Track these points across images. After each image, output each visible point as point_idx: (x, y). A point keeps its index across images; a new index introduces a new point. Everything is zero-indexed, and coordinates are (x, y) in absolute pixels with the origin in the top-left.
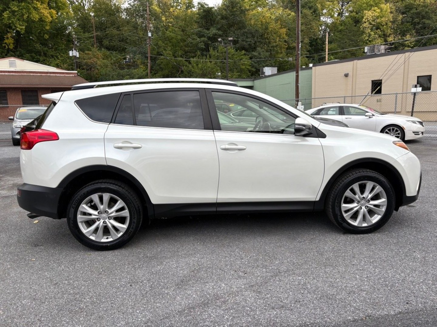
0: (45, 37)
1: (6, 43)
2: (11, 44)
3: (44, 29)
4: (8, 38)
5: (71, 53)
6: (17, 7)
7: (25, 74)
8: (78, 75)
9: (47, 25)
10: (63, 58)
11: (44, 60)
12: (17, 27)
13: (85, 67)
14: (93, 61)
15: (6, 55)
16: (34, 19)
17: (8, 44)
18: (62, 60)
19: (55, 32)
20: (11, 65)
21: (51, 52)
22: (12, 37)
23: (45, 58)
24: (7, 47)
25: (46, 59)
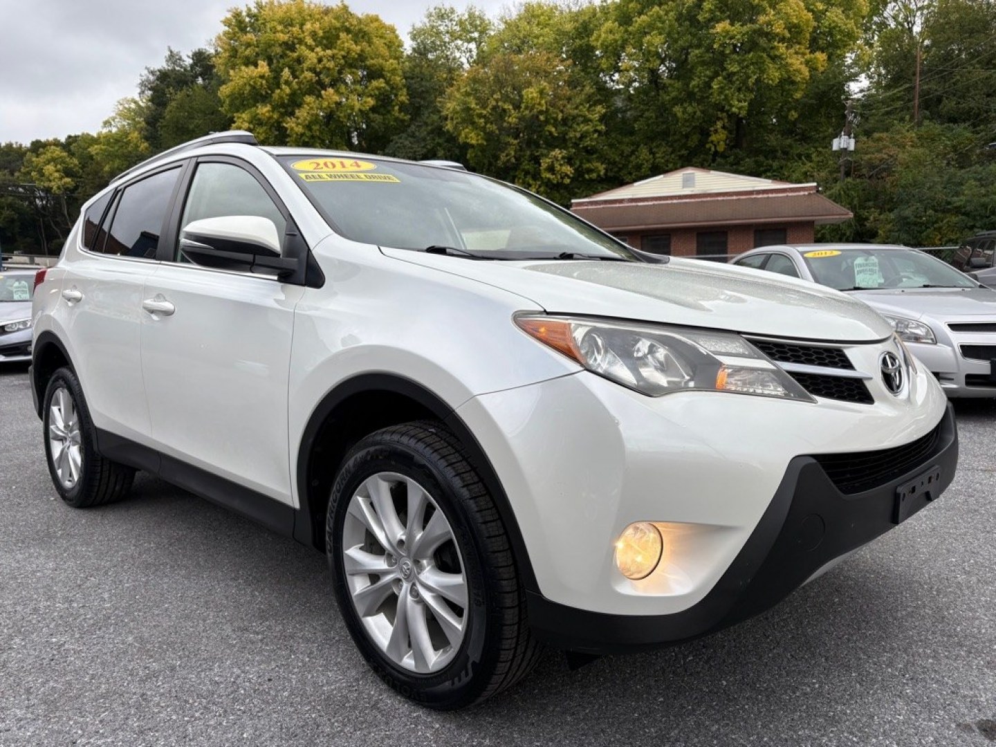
0: (790, 117)
1: (712, 142)
2: (722, 143)
3: (790, 100)
4: (716, 131)
5: (837, 144)
6: (739, 64)
7: (709, 199)
8: (818, 191)
9: (796, 90)
10: (820, 159)
11: (782, 168)
12: (733, 106)
13: (864, 171)
14: (885, 156)
15: (709, 165)
16: (770, 82)
17: (716, 143)
18: (819, 162)
19: (814, 101)
20: (687, 182)
21: (799, 149)
22: (724, 127)
23: (783, 162)
24: (713, 149)
25: (786, 165)
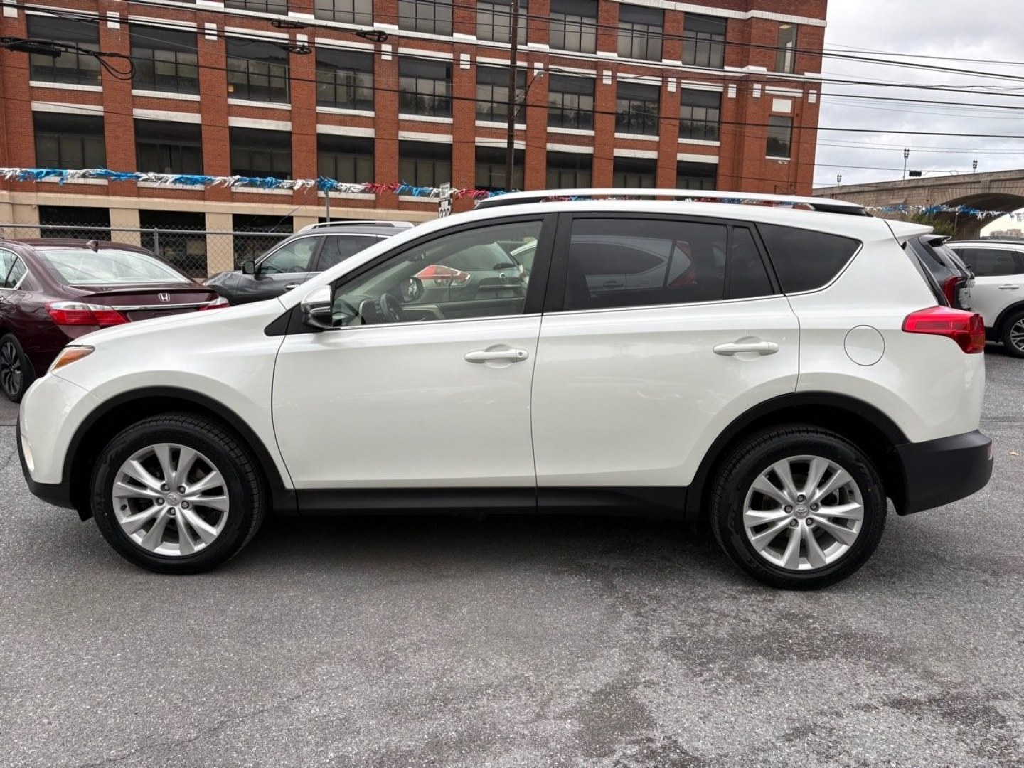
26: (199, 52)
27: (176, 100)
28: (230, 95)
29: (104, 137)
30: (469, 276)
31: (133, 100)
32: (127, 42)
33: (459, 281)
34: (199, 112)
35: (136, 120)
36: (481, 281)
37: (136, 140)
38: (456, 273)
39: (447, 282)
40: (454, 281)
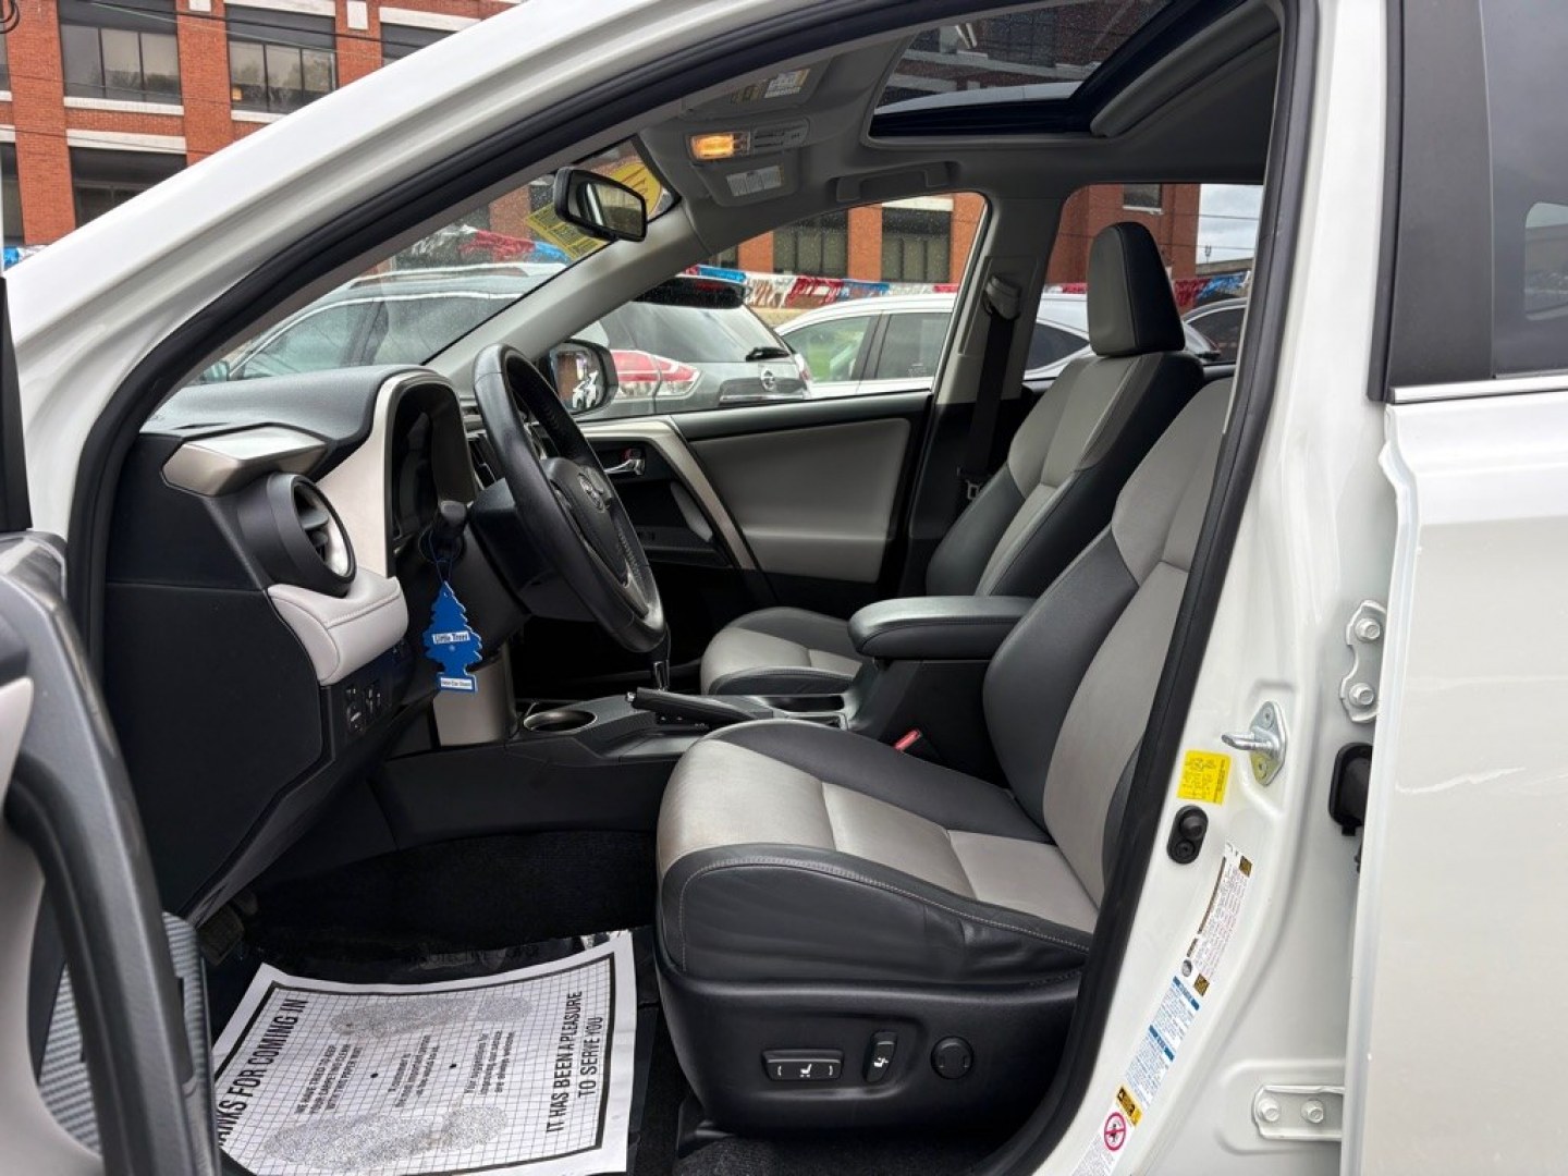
26: (181, 32)
27: (143, 114)
28: (234, 105)
29: (17, 179)
30: (696, 375)
31: (66, 115)
32: (53, 16)
33: (675, 383)
34: (183, 133)
35: (72, 149)
36: (721, 389)
37: (73, 183)
38: (668, 367)
39: (648, 387)
40: (664, 384)
